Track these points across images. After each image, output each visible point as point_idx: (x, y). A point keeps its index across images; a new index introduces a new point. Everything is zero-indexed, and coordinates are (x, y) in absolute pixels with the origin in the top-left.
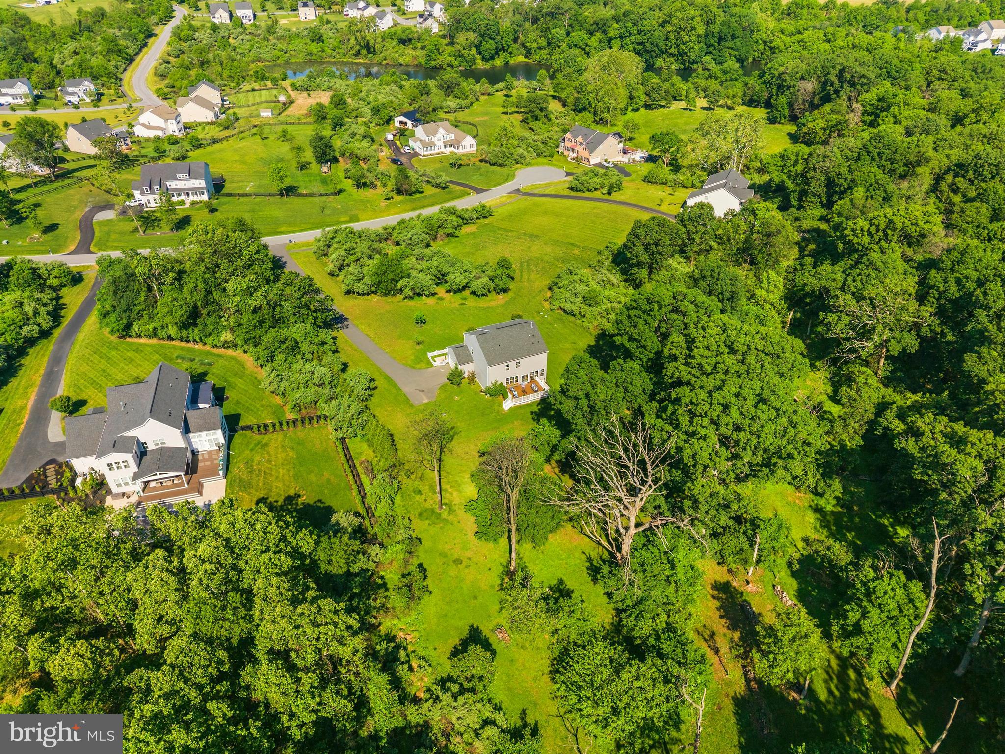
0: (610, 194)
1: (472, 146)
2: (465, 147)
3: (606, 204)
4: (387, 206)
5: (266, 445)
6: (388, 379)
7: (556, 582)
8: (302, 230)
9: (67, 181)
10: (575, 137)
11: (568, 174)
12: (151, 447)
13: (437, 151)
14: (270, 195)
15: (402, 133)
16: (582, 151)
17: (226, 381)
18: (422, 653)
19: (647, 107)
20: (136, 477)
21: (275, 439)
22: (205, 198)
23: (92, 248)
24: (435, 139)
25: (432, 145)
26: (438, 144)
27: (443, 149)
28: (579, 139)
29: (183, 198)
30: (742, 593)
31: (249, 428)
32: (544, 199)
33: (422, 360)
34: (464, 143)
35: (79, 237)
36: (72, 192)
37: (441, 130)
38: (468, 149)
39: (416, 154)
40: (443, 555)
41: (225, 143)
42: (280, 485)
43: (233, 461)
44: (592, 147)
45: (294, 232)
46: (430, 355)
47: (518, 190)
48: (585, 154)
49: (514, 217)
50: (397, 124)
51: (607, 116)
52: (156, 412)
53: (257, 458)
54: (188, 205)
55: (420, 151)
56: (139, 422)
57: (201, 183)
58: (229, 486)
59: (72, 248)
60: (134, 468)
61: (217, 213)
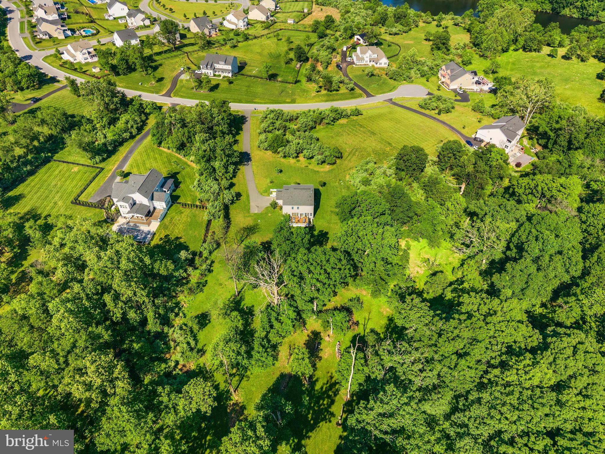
0: (439, 114)
1: (385, 64)
2: (381, 64)
3: (431, 121)
4: (315, 96)
5: (182, 213)
6: (248, 196)
7: (251, 305)
8: (265, 103)
9: (179, 53)
10: (447, 69)
11: (429, 94)
12: (137, 202)
13: (365, 63)
14: (261, 78)
15: (354, 47)
16: (446, 80)
17: (184, 179)
18: (186, 312)
19: (524, 49)
20: (129, 213)
21: (187, 211)
22: (230, 75)
23: (172, 95)
24: (365, 56)
25: (363, 59)
26: (366, 59)
27: (368, 63)
28: (449, 71)
29: (220, 73)
30: (321, 339)
31: (180, 203)
32: (399, 109)
33: (267, 192)
34: (380, 62)
35: (169, 87)
36: (177, 59)
37: (370, 52)
38: (383, 65)
39: (353, 63)
40: (218, 280)
41: (259, 39)
42: (177, 231)
43: (167, 216)
44: (453, 78)
45: (261, 103)
46: (271, 190)
47: (391, 100)
48: (448, 82)
49: (372, 119)
50: (355, 40)
51: (488, 54)
52: (140, 190)
53: (176, 217)
54: (221, 78)
55: (355, 61)
56: (133, 193)
57: (229, 67)
58: (160, 226)
59: (164, 92)
60: (129, 209)
61: (232, 85)
